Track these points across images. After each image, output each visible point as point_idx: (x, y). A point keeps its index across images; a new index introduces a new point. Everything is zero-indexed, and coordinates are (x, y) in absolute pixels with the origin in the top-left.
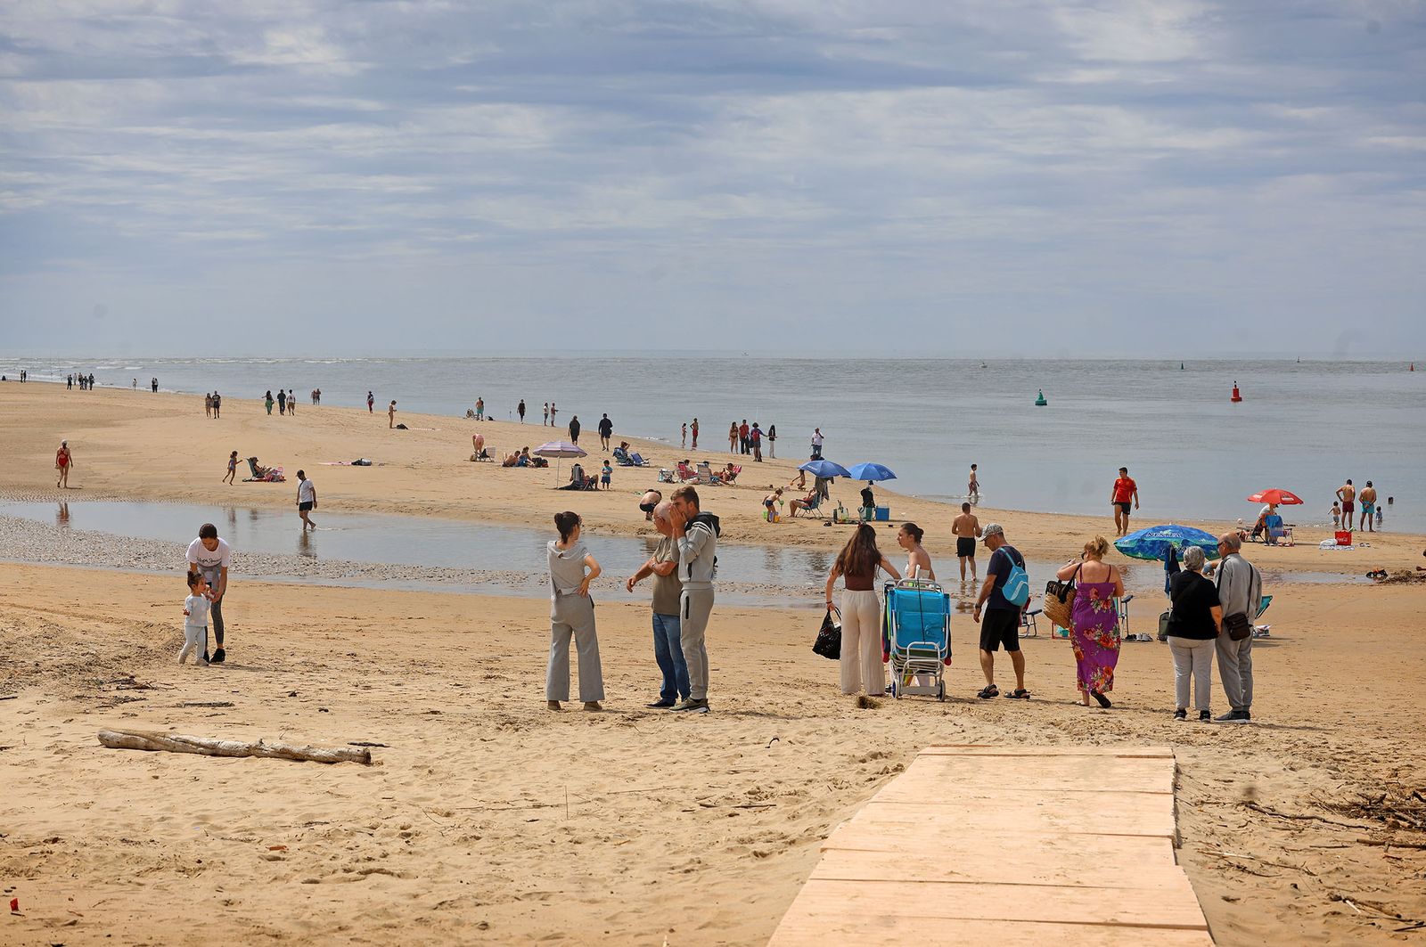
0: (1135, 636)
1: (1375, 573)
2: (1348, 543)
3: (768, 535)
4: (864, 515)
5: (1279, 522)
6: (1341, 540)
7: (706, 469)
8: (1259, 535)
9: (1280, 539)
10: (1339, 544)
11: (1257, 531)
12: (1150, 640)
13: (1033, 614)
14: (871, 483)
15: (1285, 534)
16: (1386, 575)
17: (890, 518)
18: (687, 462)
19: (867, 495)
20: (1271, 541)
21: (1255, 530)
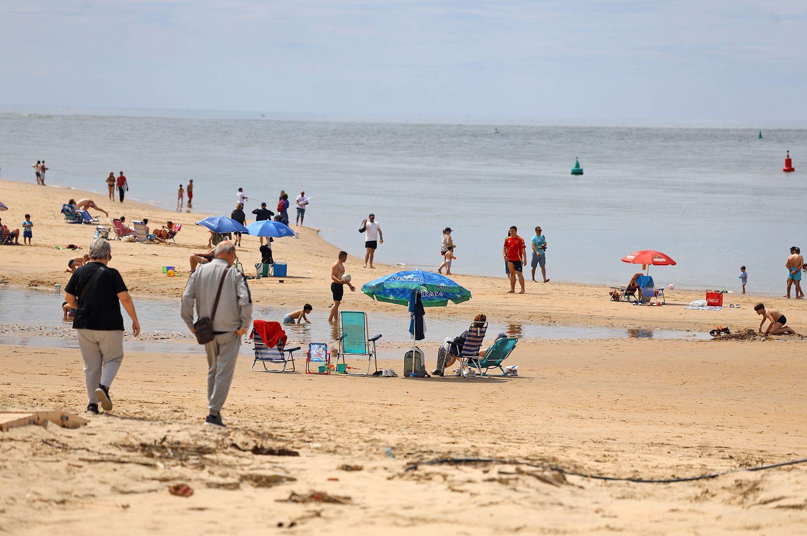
0: (381, 372)
1: (719, 331)
2: (719, 304)
3: (156, 289)
4: (261, 271)
5: (650, 282)
6: (712, 301)
7: (142, 227)
8: (633, 294)
9: (653, 300)
10: (709, 304)
11: (630, 290)
12: (394, 375)
13: (291, 351)
14: (271, 240)
15: (656, 294)
16: (729, 333)
17: (287, 275)
18: (123, 219)
19: (266, 252)
20: (644, 301)
21: (628, 290)
